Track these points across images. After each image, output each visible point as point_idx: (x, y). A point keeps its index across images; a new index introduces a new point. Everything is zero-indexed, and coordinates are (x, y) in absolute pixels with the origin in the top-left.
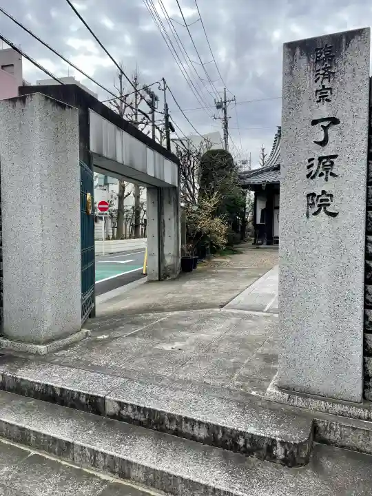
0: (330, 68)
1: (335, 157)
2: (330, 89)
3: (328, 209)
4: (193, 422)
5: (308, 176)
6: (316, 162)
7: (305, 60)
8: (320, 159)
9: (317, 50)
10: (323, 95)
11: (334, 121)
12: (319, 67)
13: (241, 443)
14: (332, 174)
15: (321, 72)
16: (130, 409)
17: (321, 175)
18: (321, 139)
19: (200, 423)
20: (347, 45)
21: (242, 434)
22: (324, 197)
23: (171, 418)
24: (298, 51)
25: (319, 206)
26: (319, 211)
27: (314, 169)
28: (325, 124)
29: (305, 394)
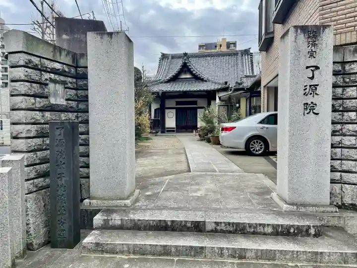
0: (315, 41)
1: (317, 85)
2: (315, 52)
3: (314, 111)
4: (264, 225)
5: (304, 94)
6: (308, 87)
7: (302, 35)
8: (310, 86)
9: (309, 31)
10: (312, 55)
11: (317, 68)
12: (310, 40)
13: (292, 231)
14: (316, 94)
15: (311, 43)
16: (223, 225)
17: (311, 94)
18: (311, 76)
19: (268, 225)
20: (323, 32)
22: (312, 105)
23: (250, 226)
24: (299, 31)
25: (310, 109)
26: (310, 111)
27: (307, 91)
28: (313, 69)
29: (304, 205)
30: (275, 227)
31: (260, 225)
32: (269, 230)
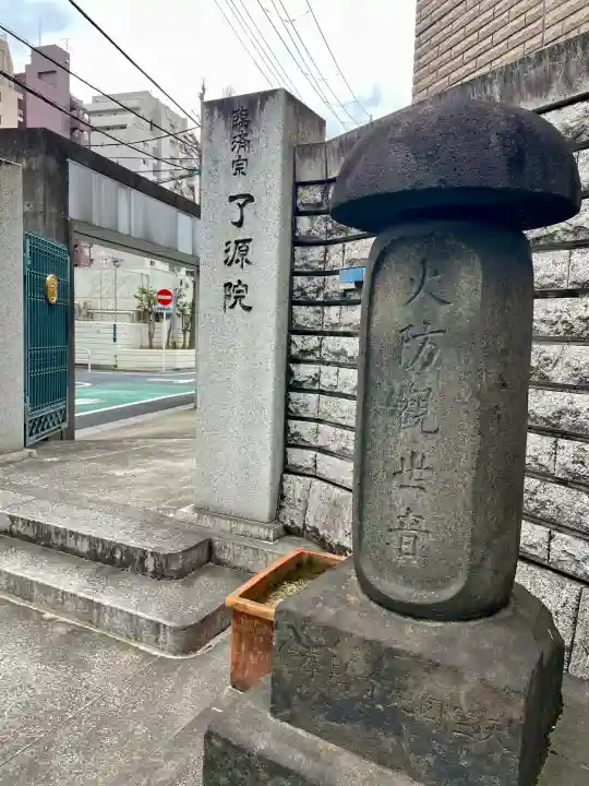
0: (246, 135)
1: (250, 240)
2: (246, 160)
3: (244, 302)
4: (76, 535)
5: (226, 262)
6: (232, 246)
7: (222, 123)
8: (237, 242)
9: (234, 112)
10: (239, 167)
11: (249, 198)
12: (236, 133)
13: (118, 556)
14: (247, 262)
15: (237, 139)
16: (20, 523)
17: (237, 261)
18: (237, 219)
19: (83, 536)
20: (262, 109)
21: (119, 546)
22: (240, 288)
23: (58, 532)
24: (216, 113)
25: (236, 298)
26: (235, 303)
27: (231, 253)
28: (241, 201)
30: (93, 541)
31: (72, 533)
32: (84, 547)
